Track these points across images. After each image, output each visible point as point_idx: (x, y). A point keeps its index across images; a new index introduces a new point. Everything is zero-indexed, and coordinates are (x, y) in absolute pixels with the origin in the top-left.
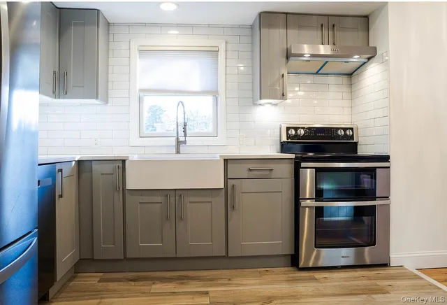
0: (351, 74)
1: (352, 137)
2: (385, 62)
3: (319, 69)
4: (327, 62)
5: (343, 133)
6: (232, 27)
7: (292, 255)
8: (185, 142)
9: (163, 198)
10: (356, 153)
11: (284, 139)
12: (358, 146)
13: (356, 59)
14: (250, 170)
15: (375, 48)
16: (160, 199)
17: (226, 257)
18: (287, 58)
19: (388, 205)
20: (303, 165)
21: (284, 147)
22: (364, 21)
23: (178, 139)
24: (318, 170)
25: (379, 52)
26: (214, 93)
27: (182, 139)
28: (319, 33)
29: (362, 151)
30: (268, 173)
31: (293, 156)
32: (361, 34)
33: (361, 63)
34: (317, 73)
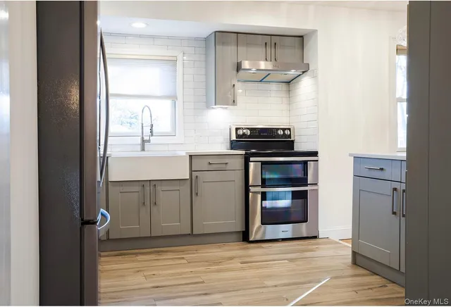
0: (290, 82)
1: (290, 136)
2: (315, 77)
3: (264, 79)
4: (269, 74)
5: (282, 133)
6: (189, 39)
7: (243, 232)
8: (149, 141)
9: (140, 187)
10: (293, 149)
11: (234, 138)
12: (295, 144)
13: (293, 73)
14: (210, 164)
15: (308, 64)
16: (137, 188)
17: (192, 235)
18: (238, 71)
19: (317, 190)
20: (252, 159)
21: (233, 145)
22: (301, 40)
23: (143, 138)
24: (263, 163)
25: (311, 68)
26: (173, 98)
27: (146, 138)
28: (264, 49)
29: (297, 148)
30: (224, 166)
31: (243, 152)
32: (298, 51)
33: (296, 76)
34: (261, 81)
